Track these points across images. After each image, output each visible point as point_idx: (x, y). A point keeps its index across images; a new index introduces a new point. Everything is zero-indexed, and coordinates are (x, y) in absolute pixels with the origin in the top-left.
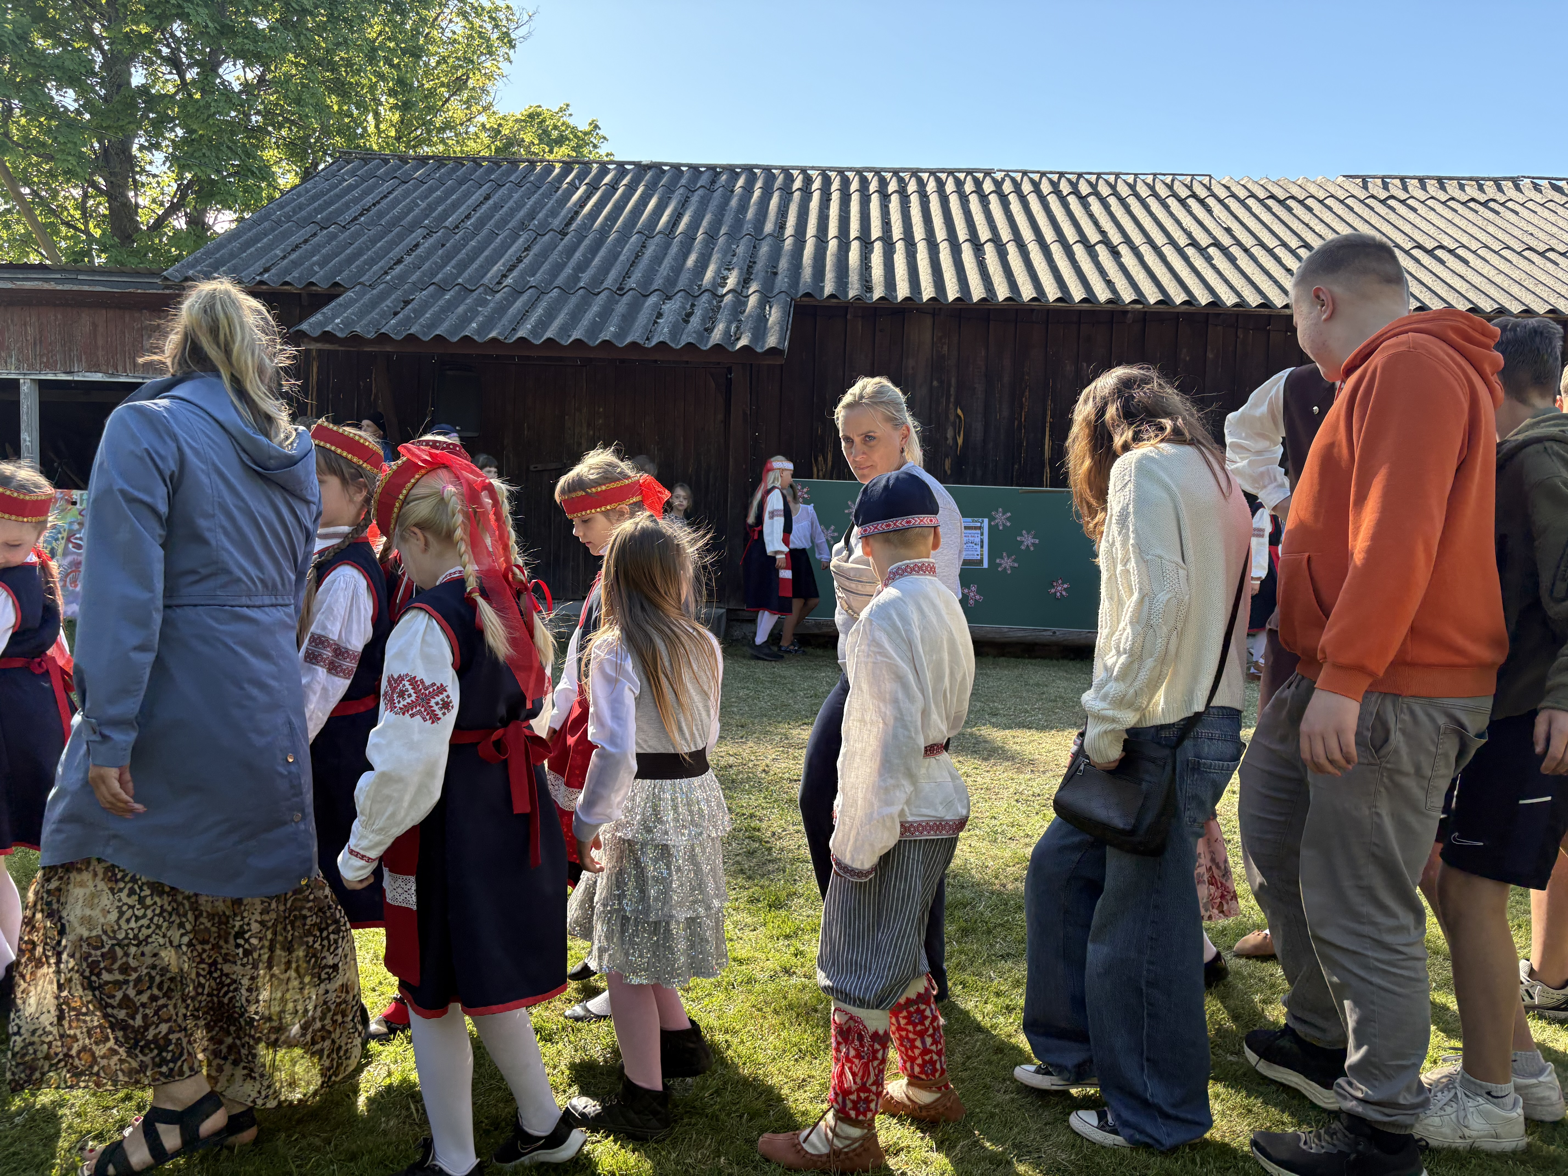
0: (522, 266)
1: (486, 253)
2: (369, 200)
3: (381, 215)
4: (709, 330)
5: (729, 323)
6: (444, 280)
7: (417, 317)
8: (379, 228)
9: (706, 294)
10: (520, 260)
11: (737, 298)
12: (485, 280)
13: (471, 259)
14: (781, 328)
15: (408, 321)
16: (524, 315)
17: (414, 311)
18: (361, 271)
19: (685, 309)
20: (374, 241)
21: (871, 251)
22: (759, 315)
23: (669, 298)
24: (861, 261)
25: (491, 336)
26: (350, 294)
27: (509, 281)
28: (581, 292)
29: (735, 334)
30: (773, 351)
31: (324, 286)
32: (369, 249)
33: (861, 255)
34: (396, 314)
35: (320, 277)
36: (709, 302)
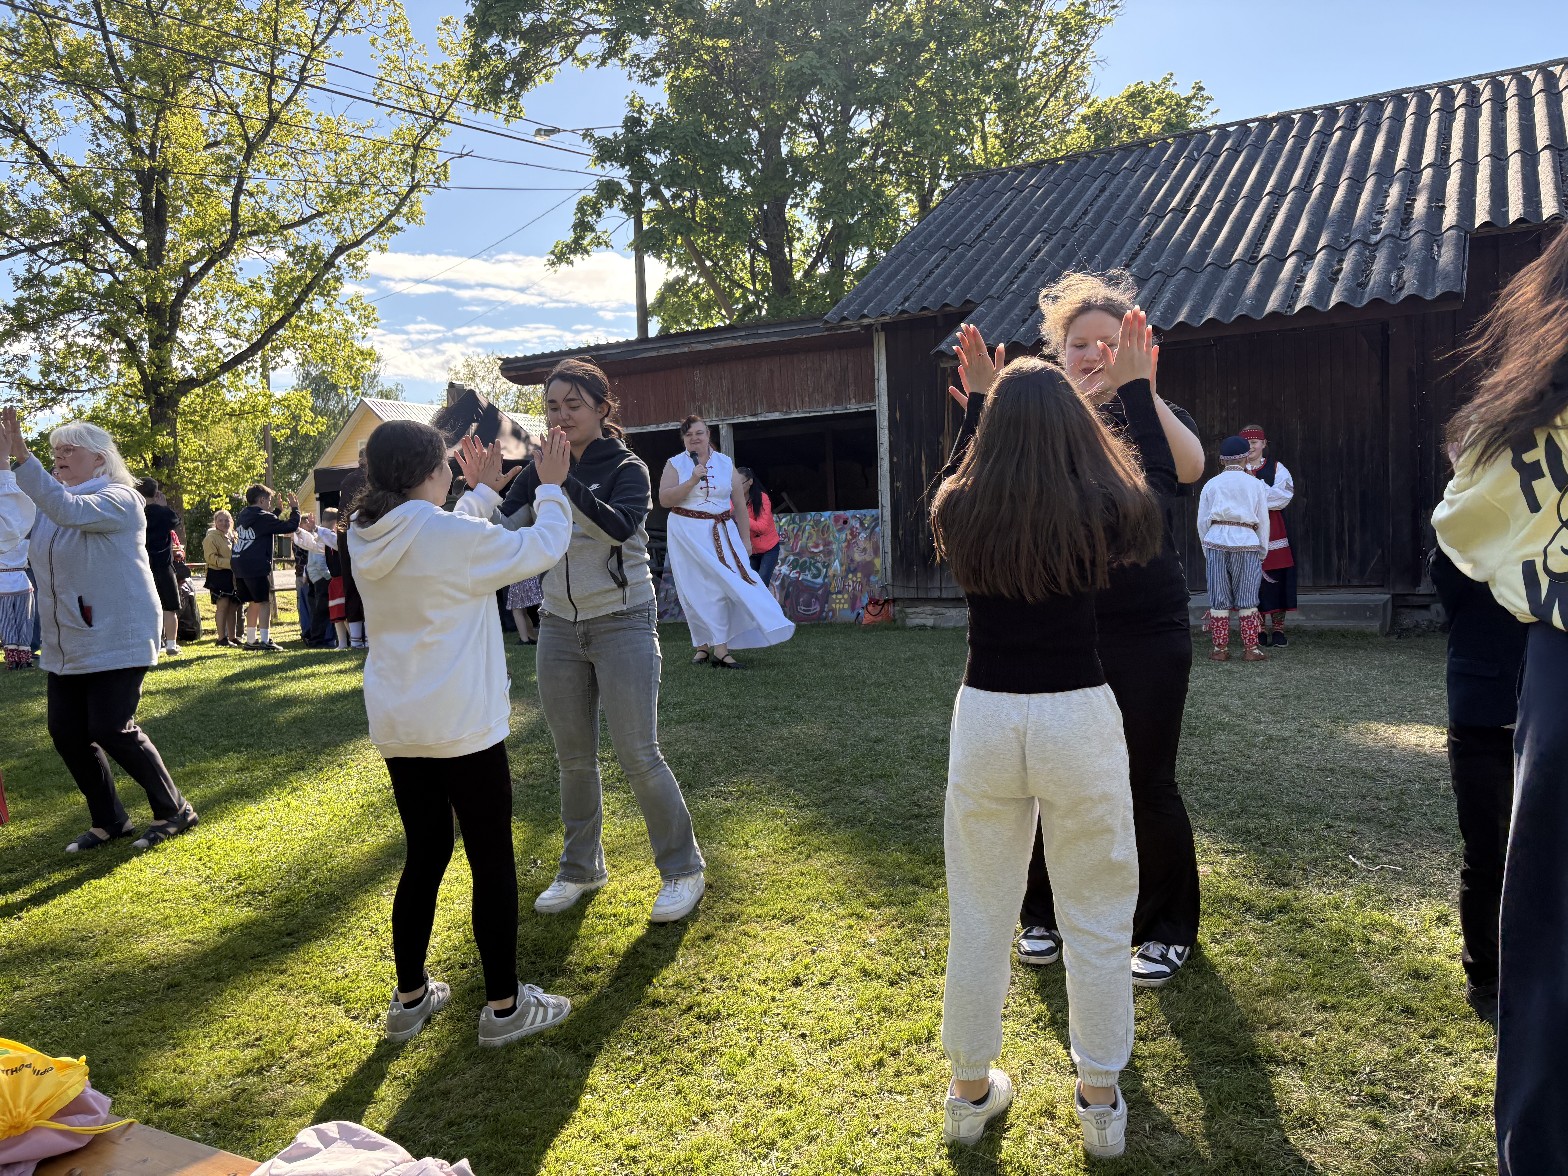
0: (1144, 252)
1: (1107, 246)
2: (990, 215)
3: (1001, 228)
4: (1363, 285)
5: (1388, 272)
8: (1001, 241)
9: (1356, 246)
10: (1142, 247)
11: (1395, 244)
14: (1456, 268)
16: (1152, 301)
18: (989, 285)
19: (1331, 266)
20: (997, 254)
22: (1425, 257)
23: (1312, 257)
24: (1556, 173)
26: (980, 308)
28: (1209, 269)
29: (1397, 283)
30: (1447, 296)
31: (957, 305)
32: (993, 263)
33: (1554, 166)
34: (1024, 321)
35: (953, 298)
36: (1360, 254)
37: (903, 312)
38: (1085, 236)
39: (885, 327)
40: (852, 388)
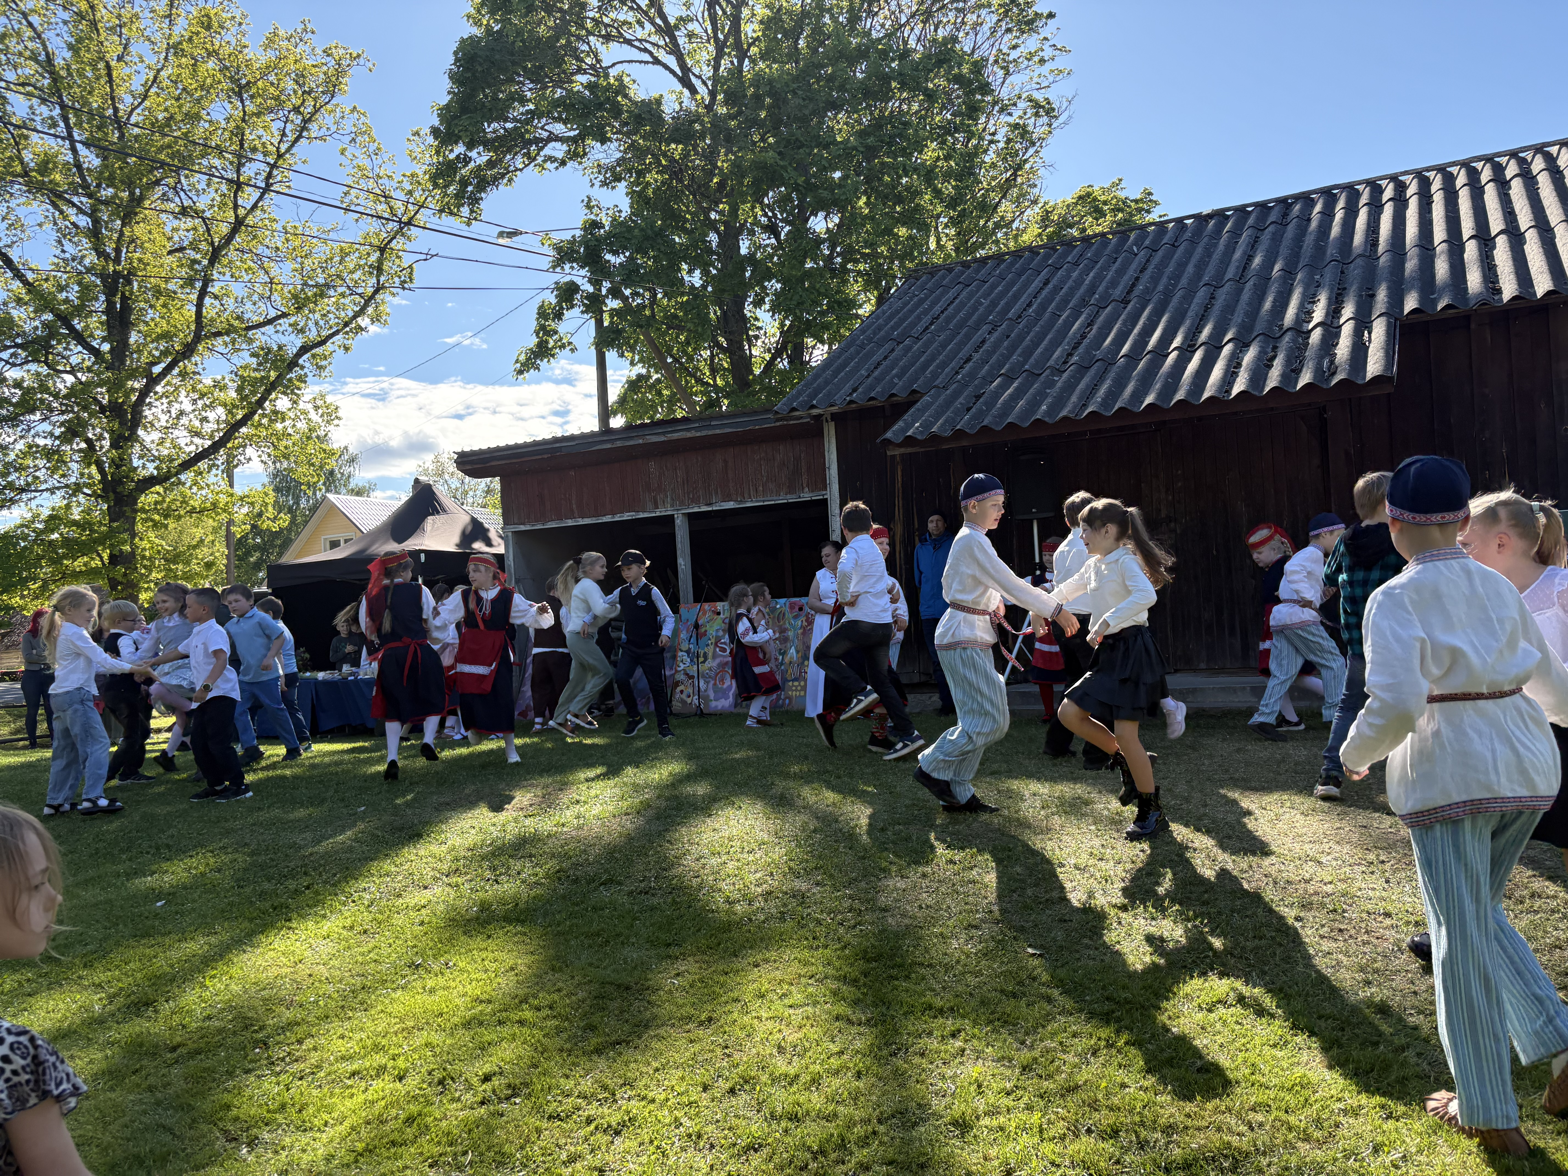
0: (1086, 341)
1: (1049, 337)
2: (937, 309)
3: (948, 320)
4: (1297, 372)
5: (1321, 359)
6: (1011, 370)
7: (989, 409)
8: (948, 332)
9: (1289, 333)
10: (1083, 336)
11: (1326, 330)
12: (1051, 362)
13: (1036, 344)
14: (1386, 353)
15: (981, 414)
16: (1093, 388)
17: (986, 403)
18: (935, 375)
19: (1266, 353)
20: (944, 346)
21: (1494, 247)
22: (1356, 343)
23: (1247, 345)
24: (1482, 261)
25: (1061, 415)
26: (927, 398)
27: (1075, 358)
28: (1149, 356)
29: (1329, 369)
30: (1378, 380)
31: (903, 395)
32: (940, 354)
33: (1481, 255)
34: (969, 409)
35: (900, 388)
36: (1294, 341)
37: (851, 402)
38: (1029, 328)
39: (834, 417)
40: (805, 477)
